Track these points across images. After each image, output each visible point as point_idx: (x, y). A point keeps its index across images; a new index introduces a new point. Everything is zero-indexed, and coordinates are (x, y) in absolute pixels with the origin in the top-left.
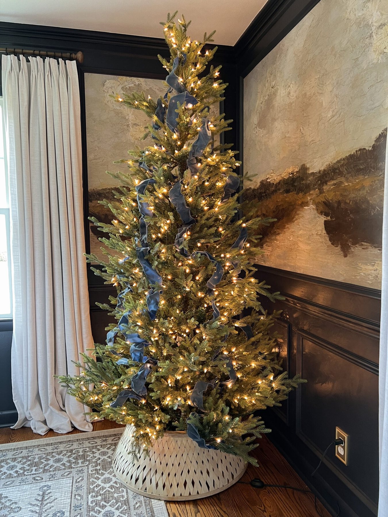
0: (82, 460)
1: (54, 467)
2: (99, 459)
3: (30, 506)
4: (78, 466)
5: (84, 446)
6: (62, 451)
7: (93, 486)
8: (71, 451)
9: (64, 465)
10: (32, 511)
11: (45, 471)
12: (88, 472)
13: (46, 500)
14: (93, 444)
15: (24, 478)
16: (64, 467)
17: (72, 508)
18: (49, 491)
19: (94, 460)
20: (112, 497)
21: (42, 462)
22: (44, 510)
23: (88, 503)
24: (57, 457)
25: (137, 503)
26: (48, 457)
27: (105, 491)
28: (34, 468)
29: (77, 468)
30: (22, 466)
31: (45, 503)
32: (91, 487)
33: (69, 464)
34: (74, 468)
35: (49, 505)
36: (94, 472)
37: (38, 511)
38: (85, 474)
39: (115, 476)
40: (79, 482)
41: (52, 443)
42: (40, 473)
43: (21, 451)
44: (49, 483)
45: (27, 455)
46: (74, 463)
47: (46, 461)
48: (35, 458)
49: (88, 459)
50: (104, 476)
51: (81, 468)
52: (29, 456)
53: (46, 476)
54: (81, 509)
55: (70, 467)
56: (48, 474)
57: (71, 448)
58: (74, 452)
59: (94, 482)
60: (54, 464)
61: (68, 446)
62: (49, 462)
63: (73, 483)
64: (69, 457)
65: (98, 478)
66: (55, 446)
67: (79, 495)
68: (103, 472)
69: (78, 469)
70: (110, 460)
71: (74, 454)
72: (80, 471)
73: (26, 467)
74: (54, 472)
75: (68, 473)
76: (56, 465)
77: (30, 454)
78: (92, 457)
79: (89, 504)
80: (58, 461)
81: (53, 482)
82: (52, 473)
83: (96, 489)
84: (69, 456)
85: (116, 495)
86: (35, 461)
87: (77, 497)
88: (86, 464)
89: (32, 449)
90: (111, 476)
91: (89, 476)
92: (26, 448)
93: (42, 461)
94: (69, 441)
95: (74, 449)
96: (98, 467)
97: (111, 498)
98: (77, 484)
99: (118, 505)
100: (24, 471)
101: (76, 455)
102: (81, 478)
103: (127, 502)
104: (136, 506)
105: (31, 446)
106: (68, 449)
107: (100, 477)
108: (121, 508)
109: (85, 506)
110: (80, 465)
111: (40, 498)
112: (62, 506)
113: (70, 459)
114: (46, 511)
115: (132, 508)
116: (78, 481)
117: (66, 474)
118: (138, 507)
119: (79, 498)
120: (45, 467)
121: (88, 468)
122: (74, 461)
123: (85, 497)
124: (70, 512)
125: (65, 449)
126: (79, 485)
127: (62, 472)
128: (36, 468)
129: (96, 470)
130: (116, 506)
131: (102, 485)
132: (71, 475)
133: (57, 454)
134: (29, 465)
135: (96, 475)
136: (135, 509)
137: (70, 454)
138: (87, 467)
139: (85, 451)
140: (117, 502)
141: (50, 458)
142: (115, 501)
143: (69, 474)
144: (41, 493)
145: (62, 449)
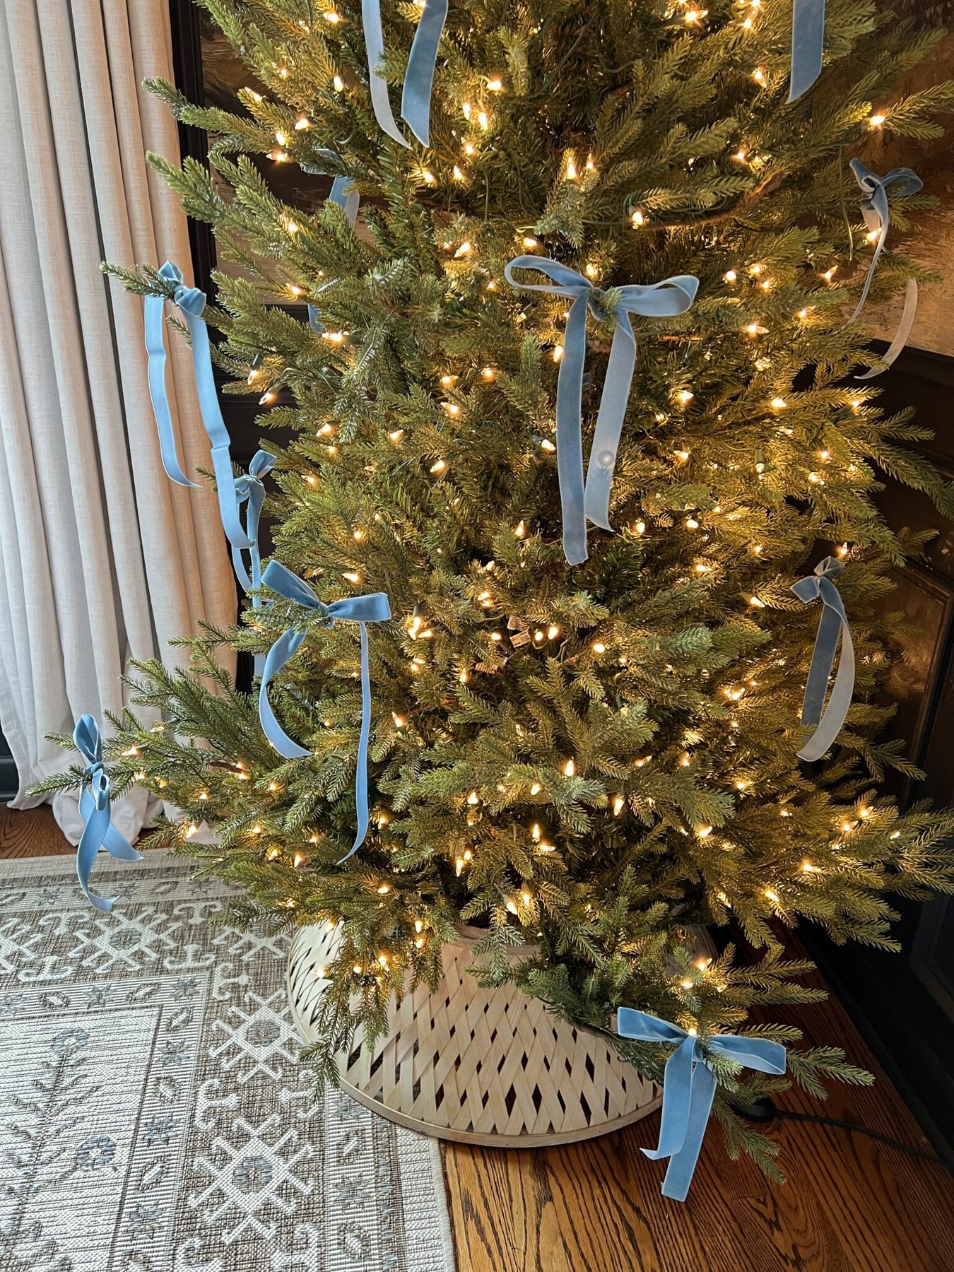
0: (195, 947)
1: (111, 962)
2: (250, 946)
3: (13, 1109)
4: (183, 965)
5: (211, 894)
6: (141, 905)
7: (219, 1050)
8: (169, 907)
9: (140, 956)
10: (16, 1131)
11: (82, 973)
12: (209, 993)
13: (66, 1088)
14: (237, 888)
15: (14, 992)
16: (138, 967)
17: (143, 1131)
18: (80, 1055)
19: (232, 951)
20: (271, 1100)
21: (78, 939)
22: (52, 1129)
23: (193, 1116)
24: (126, 924)
25: (347, 1137)
26: (97, 922)
27: (252, 1073)
28: (50, 960)
29: (178, 972)
30: (16, 947)
31: (62, 1098)
32: (213, 1053)
33: (154, 956)
34: (168, 972)
35: (70, 1109)
36: (228, 996)
37: (32, 1132)
38: (199, 1002)
39: (289, 1018)
40: (176, 1029)
41: (116, 873)
42: (62, 981)
43: (22, 891)
44: (85, 1023)
45: (36, 908)
46: (171, 952)
47: (88, 935)
48: (57, 921)
49: (216, 942)
50: (257, 1016)
51: (189, 977)
52: (41, 914)
53: (81, 993)
54: (167, 1141)
55: (159, 969)
56: (88, 986)
57: (169, 897)
58: (176, 912)
59: (221, 1036)
60: (111, 950)
61: (163, 888)
62: (97, 942)
63: (157, 1029)
64: (159, 929)
65: (235, 1022)
66: (125, 884)
67: (171, 1081)
68: (254, 996)
69: (180, 976)
70: (281, 955)
71: (177, 919)
72: (185, 987)
73: (27, 952)
74: (109, 982)
75: (148, 989)
76: (116, 954)
77: (47, 906)
78: (227, 938)
79: (198, 1121)
80: (125, 939)
81: (99, 1020)
82: (99, 984)
83: (226, 1065)
84: (160, 925)
85: (284, 1096)
86: (57, 932)
87: (162, 1088)
88: (208, 963)
89: (55, 888)
90: (278, 1019)
91: (213, 1008)
92: (40, 882)
93: (79, 934)
94: (168, 869)
95: (179, 902)
96: (243, 979)
97: (267, 1105)
98: (169, 1037)
99: (287, 1136)
100: (20, 967)
101: (179, 924)
102: (184, 1016)
103: (315, 1131)
104: (347, 1150)
105: (53, 878)
106: (160, 899)
107: (242, 1015)
108: (295, 1152)
109: (182, 1130)
110: (189, 963)
111: (47, 1079)
112: (112, 1117)
113: (162, 936)
114: (58, 1131)
115: (331, 1154)
116: (175, 1023)
117: (141, 993)
118: (349, 1154)
119: (169, 1093)
120: (82, 958)
121: (211, 979)
122: (172, 945)
123: (187, 1090)
124: (133, 1145)
125: (151, 900)
126: (176, 1038)
127: (130, 984)
128: (55, 958)
129: (235, 987)
130: (282, 1141)
131: (248, 1048)
132: (156, 999)
133: (125, 914)
134: (36, 946)
135: (234, 1008)
136: (340, 1160)
137: (164, 916)
138: (208, 974)
139: (210, 913)
140: (285, 1126)
141: (102, 927)
142: (277, 1118)
143: (150, 994)
144: (54, 1059)
145: (143, 899)
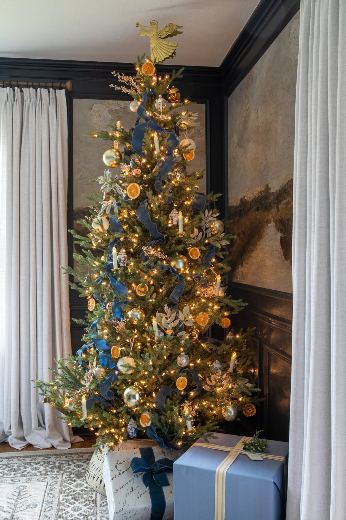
0: (57, 470)
1: (31, 473)
2: (74, 469)
3: (7, 499)
4: (54, 474)
5: (61, 459)
6: (40, 462)
7: (66, 489)
8: (48, 462)
9: (40, 472)
10: (9, 503)
11: (22, 475)
12: (62, 478)
13: (22, 496)
14: (69, 458)
15: (3, 479)
16: (40, 474)
17: (44, 502)
18: (25, 490)
19: (69, 470)
20: (81, 497)
21: (21, 469)
22: (19, 502)
23: (59, 500)
24: (35, 466)
25: (103, 503)
26: (26, 466)
27: (76, 492)
28: (13, 473)
30: (2, 471)
31: (21, 497)
32: (64, 489)
33: (45, 472)
34: (49, 475)
35: (23, 499)
36: (68, 479)
37: (14, 503)
38: (59, 480)
39: (87, 483)
40: (53, 485)
41: (31, 456)
42: (17, 477)
43: (2, 460)
44: (26, 485)
45: (7, 463)
46: (50, 471)
47: (24, 468)
48: (14, 466)
49: (63, 469)
50: (77, 482)
51: (56, 476)
52: (8, 464)
53: (23, 479)
54: (52, 504)
55: (46, 474)
56: (25, 478)
57: (48, 460)
58: (51, 463)
59: (66, 486)
60: (31, 471)
61: (46, 459)
62: (26, 469)
63: (47, 485)
64: (45, 467)
65: (71, 484)
66: (34, 458)
67: (51, 494)
68: (76, 479)
69: (53, 476)
70: (84, 471)
71: (51, 465)
72: (55, 478)
73: (6, 472)
74: (31, 477)
75: (44, 478)
76: (33, 472)
77: (10, 463)
78: (67, 468)
79: (60, 500)
80: (36, 469)
81: (29, 484)
82: (29, 477)
83: (67, 491)
84: (46, 466)
85: (85, 496)
86: (14, 468)
87: (50, 495)
88: (61, 473)
89: (12, 459)
90: (83, 483)
91: (62, 481)
92: (7, 458)
93: (21, 468)
94: (47, 455)
95: (51, 461)
96: (72, 476)
97: (80, 498)
98: (51, 487)
99: (86, 503)
100: (4, 474)
101: (52, 466)
102: (55, 483)
103: (95, 501)
104: (103, 505)
105: (11, 457)
106: (45, 461)
107: (72, 482)
108: (88, 505)
109: (56, 502)
110: (56, 473)
111: (17, 494)
112: (36, 500)
113: (46, 468)
114: (21, 503)
115: (98, 505)
116: (52, 484)
117: (42, 479)
119: (52, 496)
120: (23, 473)
121: (62, 476)
122: (50, 470)
123: (57, 496)
124: (42, 505)
125: (42, 461)
126: (53, 487)
127: (38, 477)
128: (14, 473)
129: (70, 477)
130: (85, 504)
131: (74, 488)
132: (46, 480)
133: (35, 464)
134: (8, 471)
135: (70, 481)
136: (101, 506)
137: (47, 464)
138: (61, 475)
139: (61, 463)
140: (85, 501)
141: (28, 467)
142: (83, 500)
143: (44, 479)
144: (18, 491)
145: (40, 461)
